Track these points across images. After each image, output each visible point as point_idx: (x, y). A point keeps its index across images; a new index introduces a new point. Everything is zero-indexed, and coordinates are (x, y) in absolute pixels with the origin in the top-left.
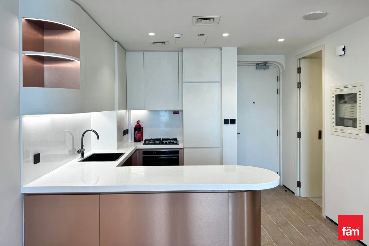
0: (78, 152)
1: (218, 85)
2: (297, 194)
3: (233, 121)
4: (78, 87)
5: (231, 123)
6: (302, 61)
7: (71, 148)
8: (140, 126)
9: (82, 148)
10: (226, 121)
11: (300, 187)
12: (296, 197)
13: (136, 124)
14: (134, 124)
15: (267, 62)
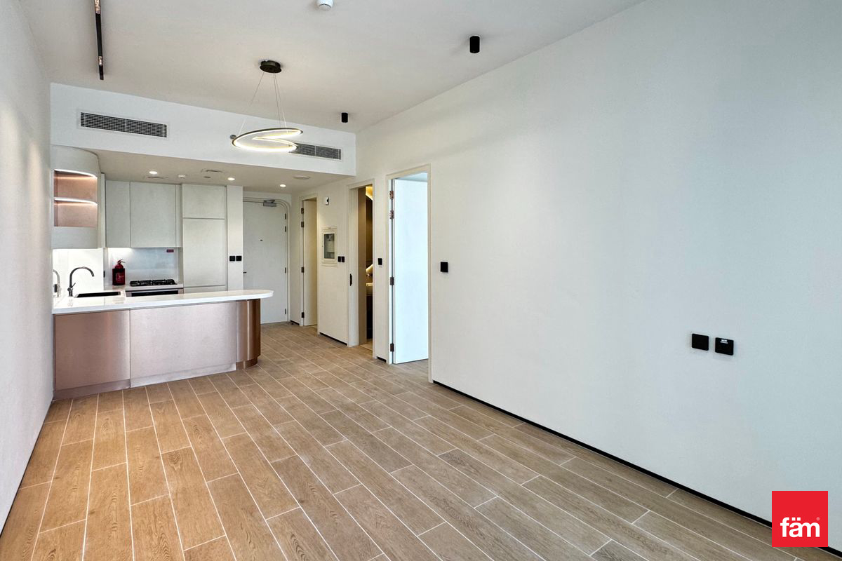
1: (222, 222)
2: (301, 325)
3: (239, 258)
5: (237, 260)
6: (305, 202)
8: (121, 266)
10: (232, 259)
11: (304, 317)
12: (301, 327)
13: (116, 264)
15: (274, 200)
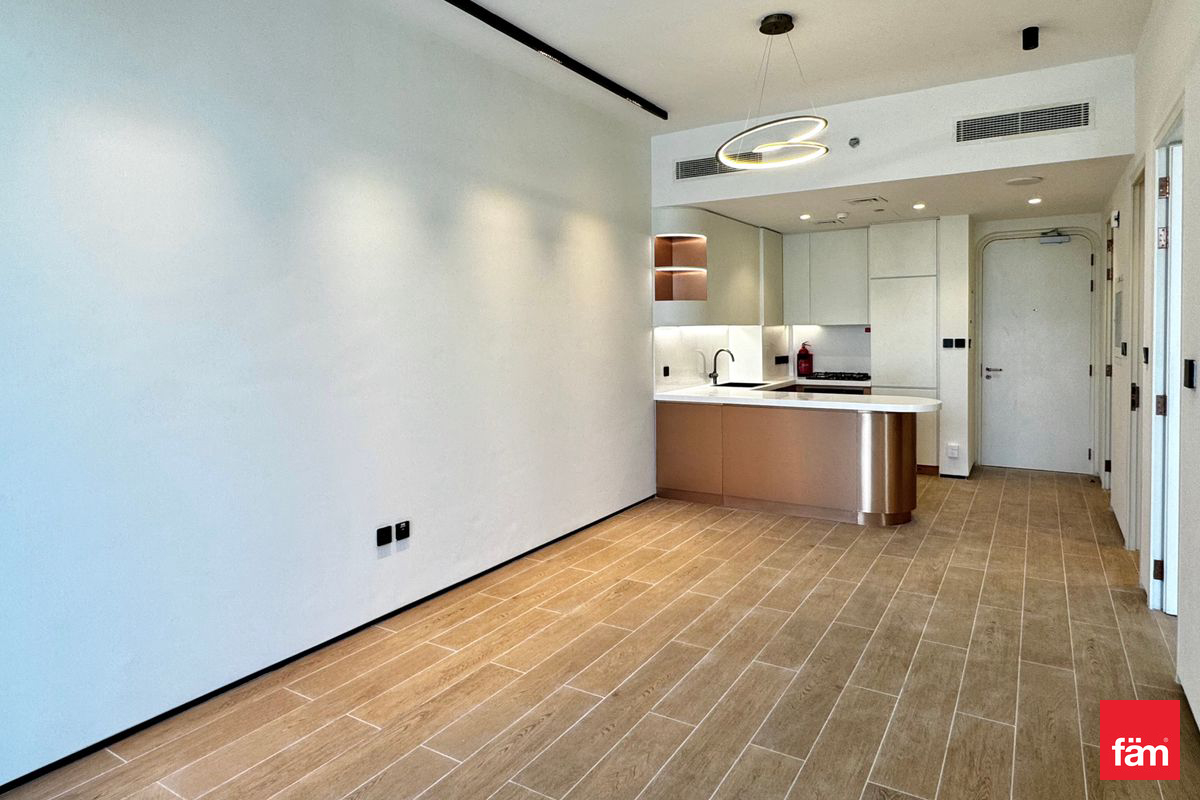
0: (710, 376)
1: (932, 281)
3: (960, 343)
4: (704, 298)
5: (957, 346)
7: (702, 371)
8: (807, 351)
9: (715, 371)
10: (948, 343)
11: (1110, 471)
13: (800, 348)
14: (797, 348)
